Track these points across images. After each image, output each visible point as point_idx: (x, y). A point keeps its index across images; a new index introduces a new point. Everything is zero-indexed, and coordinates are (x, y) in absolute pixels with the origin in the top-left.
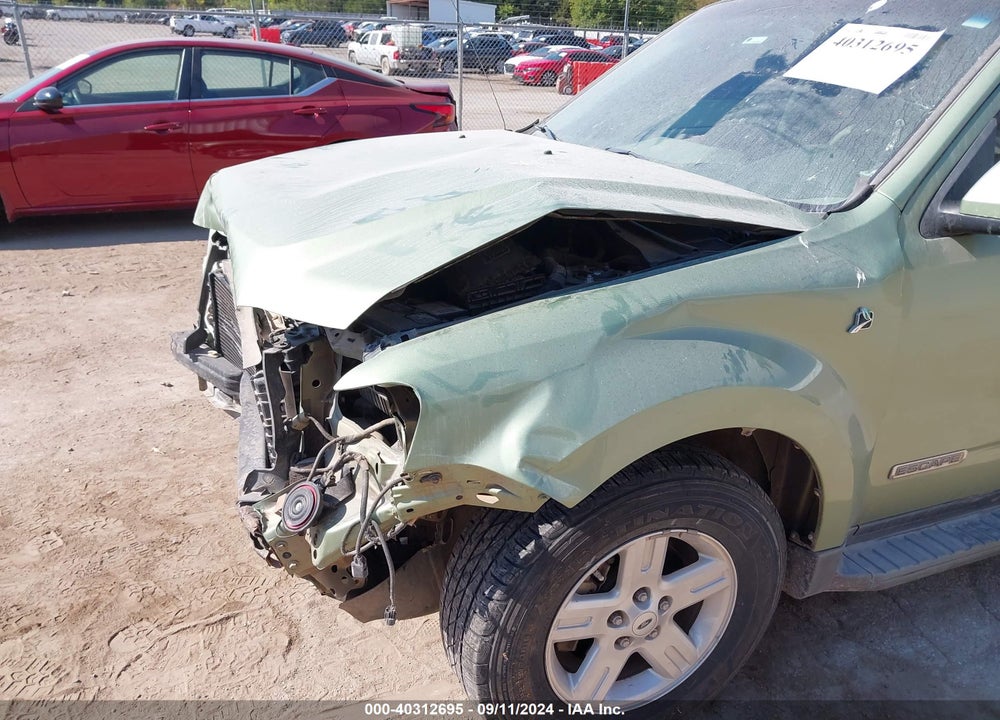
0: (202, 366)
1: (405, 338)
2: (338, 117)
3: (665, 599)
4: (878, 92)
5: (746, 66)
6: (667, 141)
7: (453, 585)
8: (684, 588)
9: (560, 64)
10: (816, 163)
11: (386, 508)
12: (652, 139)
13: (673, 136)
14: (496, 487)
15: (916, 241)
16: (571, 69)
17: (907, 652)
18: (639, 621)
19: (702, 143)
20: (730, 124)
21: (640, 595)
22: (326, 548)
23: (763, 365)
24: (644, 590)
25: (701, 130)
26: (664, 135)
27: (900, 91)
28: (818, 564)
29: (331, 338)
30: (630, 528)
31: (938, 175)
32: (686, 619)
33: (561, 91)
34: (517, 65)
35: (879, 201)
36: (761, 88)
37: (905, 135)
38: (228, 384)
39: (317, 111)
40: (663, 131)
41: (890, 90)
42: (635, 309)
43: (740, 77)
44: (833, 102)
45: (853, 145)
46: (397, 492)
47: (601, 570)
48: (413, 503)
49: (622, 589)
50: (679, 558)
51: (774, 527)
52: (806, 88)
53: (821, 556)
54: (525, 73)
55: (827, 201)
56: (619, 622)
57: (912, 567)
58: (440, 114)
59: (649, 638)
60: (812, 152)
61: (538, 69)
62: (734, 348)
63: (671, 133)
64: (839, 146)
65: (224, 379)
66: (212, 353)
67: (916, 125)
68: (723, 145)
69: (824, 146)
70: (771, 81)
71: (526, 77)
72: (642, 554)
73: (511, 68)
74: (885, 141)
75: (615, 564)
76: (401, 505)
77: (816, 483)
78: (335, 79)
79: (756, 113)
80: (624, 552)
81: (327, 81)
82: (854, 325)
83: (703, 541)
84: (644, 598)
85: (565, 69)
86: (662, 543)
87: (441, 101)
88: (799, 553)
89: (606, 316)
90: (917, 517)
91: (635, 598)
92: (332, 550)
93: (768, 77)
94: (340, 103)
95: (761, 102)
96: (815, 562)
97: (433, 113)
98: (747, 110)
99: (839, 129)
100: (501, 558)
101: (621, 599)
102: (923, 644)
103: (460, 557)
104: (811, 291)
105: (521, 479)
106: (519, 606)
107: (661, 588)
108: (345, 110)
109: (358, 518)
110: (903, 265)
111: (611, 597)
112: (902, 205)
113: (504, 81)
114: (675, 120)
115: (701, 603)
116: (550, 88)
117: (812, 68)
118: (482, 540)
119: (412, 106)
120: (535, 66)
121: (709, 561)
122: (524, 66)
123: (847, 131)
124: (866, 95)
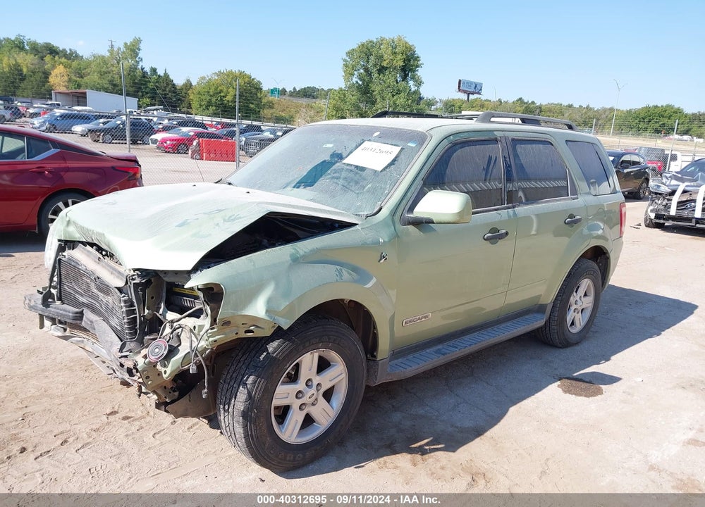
0: (53, 310)
1: (209, 268)
2: (62, 173)
3: (318, 385)
4: (380, 170)
5: (326, 157)
6: (295, 189)
7: (226, 386)
8: (326, 380)
9: (191, 140)
10: (360, 198)
11: (203, 344)
12: (289, 188)
13: (298, 187)
14: (254, 326)
15: (400, 227)
16: (199, 144)
17: (421, 412)
18: (310, 394)
19: (312, 191)
20: (323, 182)
21: (309, 383)
22: (172, 367)
23: (350, 274)
24: (309, 380)
25: (311, 185)
26: (294, 187)
27: (388, 170)
28: (380, 366)
29: (162, 275)
30: (304, 347)
31: (404, 202)
32: (328, 395)
33: (192, 157)
34: (159, 140)
35: (385, 212)
36: (334, 167)
37: (391, 187)
38: (74, 317)
39: (46, 170)
40: (293, 185)
41: (384, 169)
42: (302, 253)
43: (324, 162)
44: (364, 174)
45: (373, 191)
46: (210, 333)
47: (293, 369)
48: (217, 337)
49: (301, 379)
50: (323, 365)
51: (360, 348)
52: (353, 168)
53: (381, 362)
54: (165, 145)
55: (366, 213)
56: (301, 395)
57: (417, 366)
58: (132, 173)
59: (313, 404)
60: (358, 194)
61: (175, 142)
62: (339, 268)
63: (297, 186)
64: (368, 191)
65: (71, 314)
66: (58, 303)
67: (395, 183)
68: (322, 191)
69: (361, 191)
70: (338, 164)
71: (166, 148)
72: (309, 361)
73: (155, 141)
74: (385, 189)
75: (297, 367)
76: (211, 339)
77: (375, 327)
78: (59, 150)
79: (333, 178)
80: (301, 361)
81: (53, 151)
82: (381, 259)
83: (333, 355)
84: (310, 384)
85: (195, 143)
86: (316, 356)
87: (132, 164)
88: (371, 363)
89: (291, 255)
90: (416, 347)
91: (307, 385)
92: (175, 368)
93: (337, 162)
94: (63, 165)
95: (335, 172)
96: (378, 365)
97: (126, 172)
98: (330, 176)
99: (367, 185)
100: (251, 366)
101: (300, 386)
102: (428, 408)
103: (228, 373)
104: (363, 247)
105: (266, 318)
106: (263, 380)
107: (316, 380)
108: (68, 170)
109: (189, 350)
110: (396, 236)
111: (297, 383)
112: (393, 213)
113: (150, 150)
114: (298, 180)
115: (333, 387)
116: (185, 155)
117: (354, 159)
118: (239, 362)
119: (113, 168)
120: (173, 140)
121: (335, 365)
122: (164, 141)
123: (369, 186)
124: (376, 171)
